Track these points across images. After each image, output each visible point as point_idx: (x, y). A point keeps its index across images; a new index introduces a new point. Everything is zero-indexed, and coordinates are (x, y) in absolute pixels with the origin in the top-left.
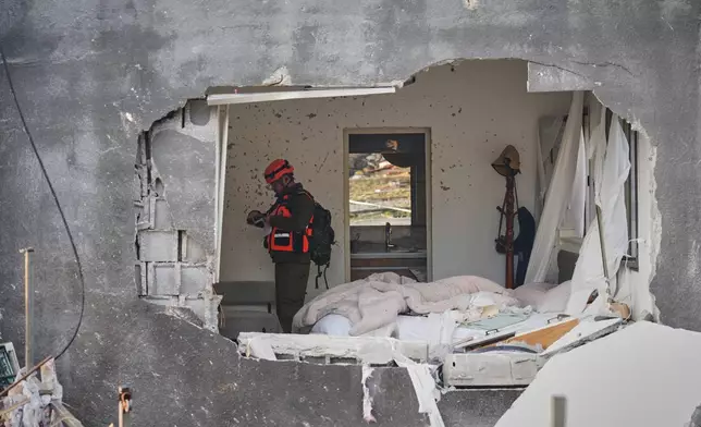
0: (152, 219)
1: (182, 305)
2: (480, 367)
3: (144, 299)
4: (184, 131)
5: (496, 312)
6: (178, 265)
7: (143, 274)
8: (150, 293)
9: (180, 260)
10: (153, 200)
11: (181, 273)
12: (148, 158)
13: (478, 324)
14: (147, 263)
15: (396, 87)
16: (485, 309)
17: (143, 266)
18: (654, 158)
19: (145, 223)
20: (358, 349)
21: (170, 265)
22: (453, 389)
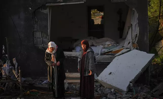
0: (36, 29)
1: (42, 46)
2: (102, 58)
3: (35, 45)
4: (42, 11)
5: (111, 45)
6: (41, 38)
7: (34, 40)
8: (36, 44)
9: (42, 37)
10: (36, 25)
11: (42, 40)
12: (35, 16)
13: (107, 48)
14: (35, 38)
15: (84, 2)
16: (109, 45)
17: (34, 38)
18: (138, 16)
19: (34, 30)
20: (78, 55)
21: (40, 38)
22: (96, 63)
